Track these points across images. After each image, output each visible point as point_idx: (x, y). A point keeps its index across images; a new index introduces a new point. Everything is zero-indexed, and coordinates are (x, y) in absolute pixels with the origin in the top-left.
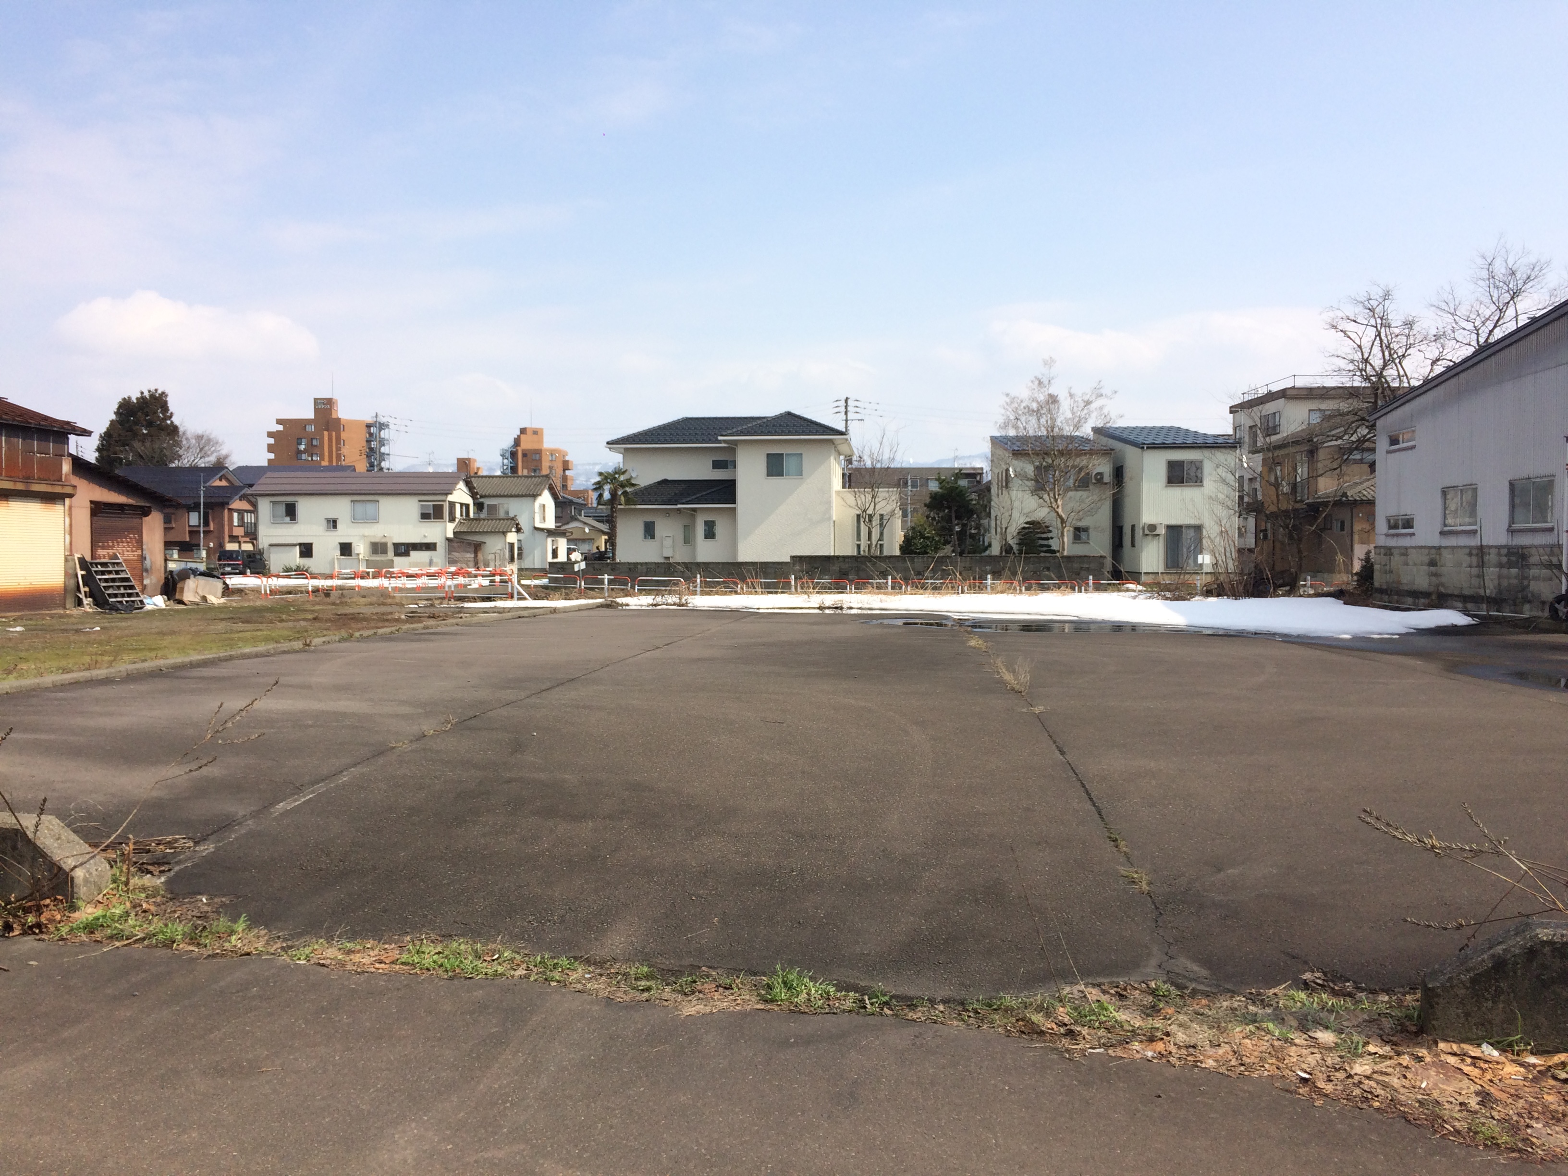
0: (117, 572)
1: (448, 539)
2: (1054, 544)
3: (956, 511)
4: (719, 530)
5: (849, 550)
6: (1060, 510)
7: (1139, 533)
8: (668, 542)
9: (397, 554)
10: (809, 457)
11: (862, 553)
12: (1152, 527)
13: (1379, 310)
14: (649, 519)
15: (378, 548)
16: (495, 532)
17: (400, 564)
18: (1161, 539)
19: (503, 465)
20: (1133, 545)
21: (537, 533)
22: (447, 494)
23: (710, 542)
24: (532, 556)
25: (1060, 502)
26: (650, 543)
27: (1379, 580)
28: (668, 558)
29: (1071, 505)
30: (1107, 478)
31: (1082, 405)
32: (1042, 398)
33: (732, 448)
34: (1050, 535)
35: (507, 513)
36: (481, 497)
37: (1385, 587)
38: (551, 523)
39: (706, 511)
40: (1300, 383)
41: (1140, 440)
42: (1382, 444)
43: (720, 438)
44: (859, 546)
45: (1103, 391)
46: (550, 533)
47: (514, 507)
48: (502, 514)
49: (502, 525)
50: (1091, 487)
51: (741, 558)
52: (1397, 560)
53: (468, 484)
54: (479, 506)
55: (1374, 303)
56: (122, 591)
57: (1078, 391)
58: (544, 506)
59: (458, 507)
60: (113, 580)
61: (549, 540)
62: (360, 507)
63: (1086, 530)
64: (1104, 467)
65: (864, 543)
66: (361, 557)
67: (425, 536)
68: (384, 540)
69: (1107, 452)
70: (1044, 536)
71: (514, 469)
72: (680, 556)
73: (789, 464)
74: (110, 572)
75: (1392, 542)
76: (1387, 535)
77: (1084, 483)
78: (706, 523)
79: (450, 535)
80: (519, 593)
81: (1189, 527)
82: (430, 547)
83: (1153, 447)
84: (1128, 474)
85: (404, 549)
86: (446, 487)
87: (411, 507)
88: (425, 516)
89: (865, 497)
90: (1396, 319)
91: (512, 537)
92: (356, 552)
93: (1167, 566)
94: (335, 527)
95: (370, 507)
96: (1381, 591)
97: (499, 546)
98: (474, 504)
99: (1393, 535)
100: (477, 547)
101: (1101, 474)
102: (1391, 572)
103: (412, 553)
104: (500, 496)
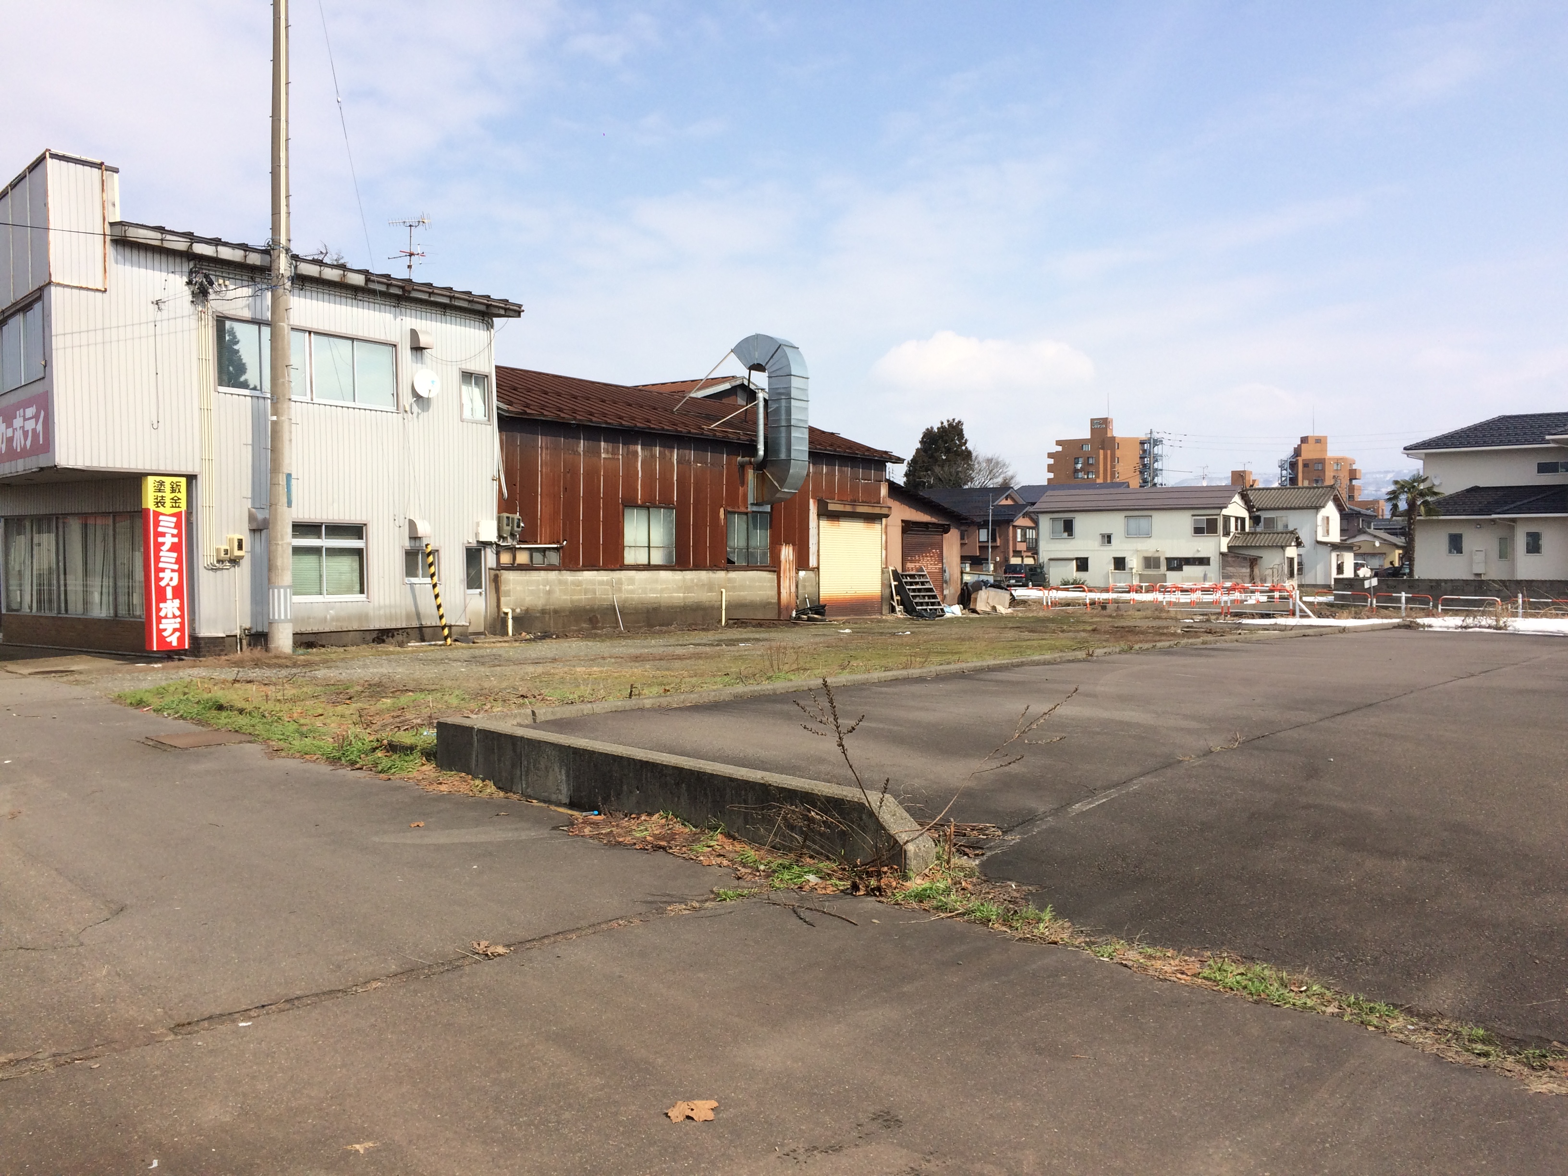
0: (923, 583)
1: (1222, 554)
4: (1546, 543)
8: (1479, 557)
9: (1170, 568)
14: (1456, 531)
15: (1151, 562)
16: (1272, 546)
17: (1173, 578)
19: (1282, 477)
21: (1319, 547)
22: (1221, 508)
23: (1533, 557)
24: (1313, 571)
26: (1456, 558)
28: (1479, 575)
33: (1563, 448)
35: (1287, 526)
36: (1258, 510)
38: (1335, 537)
39: (1529, 521)
43: (1548, 437)
46: (1334, 547)
47: (1294, 520)
48: (1280, 528)
49: (1280, 540)
53: (1244, 497)
54: (1256, 520)
56: (927, 600)
58: (1328, 518)
59: (1233, 520)
60: (919, 590)
61: (1334, 555)
62: (1132, 522)
66: (1134, 571)
67: (1198, 551)
68: (1157, 555)
71: (1293, 481)
72: (1495, 572)
74: (917, 583)
78: (1529, 534)
79: (1224, 549)
80: (1302, 611)
82: (1203, 561)
85: (1177, 564)
86: (1221, 501)
87: (1185, 521)
88: (1198, 531)
91: (1292, 552)
92: (1130, 566)
94: (1109, 542)
95: (1143, 523)
97: (1277, 560)
98: (1250, 518)
100: (1253, 562)
103: (1185, 567)
104: (1278, 509)
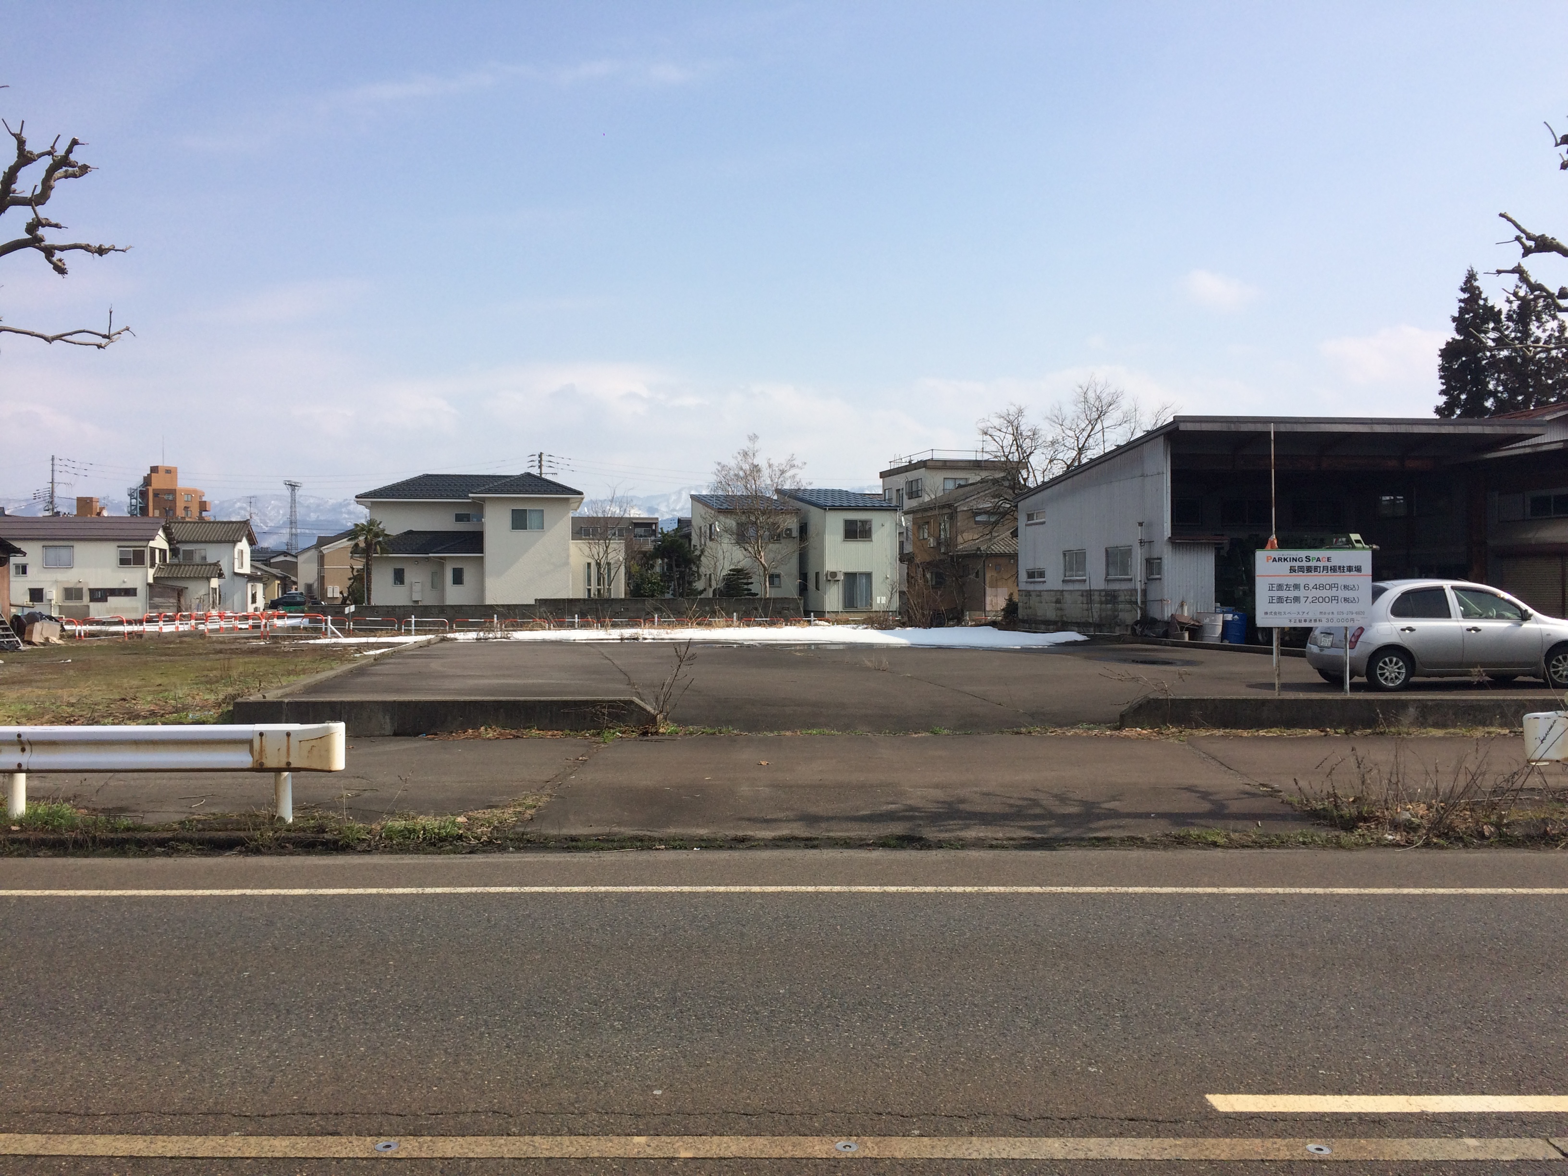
1: (149, 585)
2: (754, 588)
3: (676, 561)
4: (467, 577)
5: (581, 594)
6: (763, 560)
7: (822, 579)
8: (417, 588)
9: (93, 600)
10: (550, 512)
11: (592, 596)
12: (834, 574)
13: (1016, 423)
14: (399, 566)
15: (72, 593)
16: (202, 577)
17: (97, 610)
18: (840, 583)
19: (131, 505)
20: (817, 588)
21: (237, 578)
22: (149, 540)
23: (458, 587)
24: (231, 601)
25: (762, 554)
26: (400, 588)
27: (1021, 613)
28: (417, 602)
29: (772, 555)
30: (795, 533)
31: (778, 473)
32: (746, 467)
33: (479, 506)
34: (750, 581)
35: (205, 558)
36: (178, 542)
37: (1026, 618)
38: (247, 569)
39: (453, 559)
40: (939, 456)
41: (821, 502)
42: (1022, 520)
43: (470, 495)
44: (589, 590)
45: (795, 462)
46: (251, 578)
47: (213, 553)
48: (197, 559)
49: (205, 571)
50: (782, 541)
51: (488, 602)
52: (1034, 600)
53: (167, 530)
54: (174, 552)
55: (1012, 418)
56: (1, 632)
57: (775, 462)
58: (242, 551)
59: (157, 552)
61: (249, 585)
62: (52, 553)
63: (778, 576)
64: (792, 523)
65: (594, 587)
66: (53, 602)
67: (124, 582)
68: (79, 586)
69: (797, 512)
70: (745, 581)
71: (144, 511)
72: (429, 599)
73: (531, 519)
75: (1031, 587)
76: (1027, 582)
77: (776, 537)
78: (455, 570)
79: (151, 580)
80: (333, 633)
81: (861, 574)
82: (130, 592)
83: (834, 508)
84: (812, 530)
85: (100, 595)
86: (149, 533)
87: (110, 552)
88: (124, 562)
89: (598, 549)
90: (1025, 429)
91: (215, 583)
92: (48, 598)
93: (845, 606)
94: (23, 572)
95: (64, 553)
96: (1024, 621)
97: (202, 592)
98: (170, 550)
99: (1031, 583)
100: (180, 593)
101: (790, 530)
102: (1030, 608)
103: (109, 598)
104: (197, 542)
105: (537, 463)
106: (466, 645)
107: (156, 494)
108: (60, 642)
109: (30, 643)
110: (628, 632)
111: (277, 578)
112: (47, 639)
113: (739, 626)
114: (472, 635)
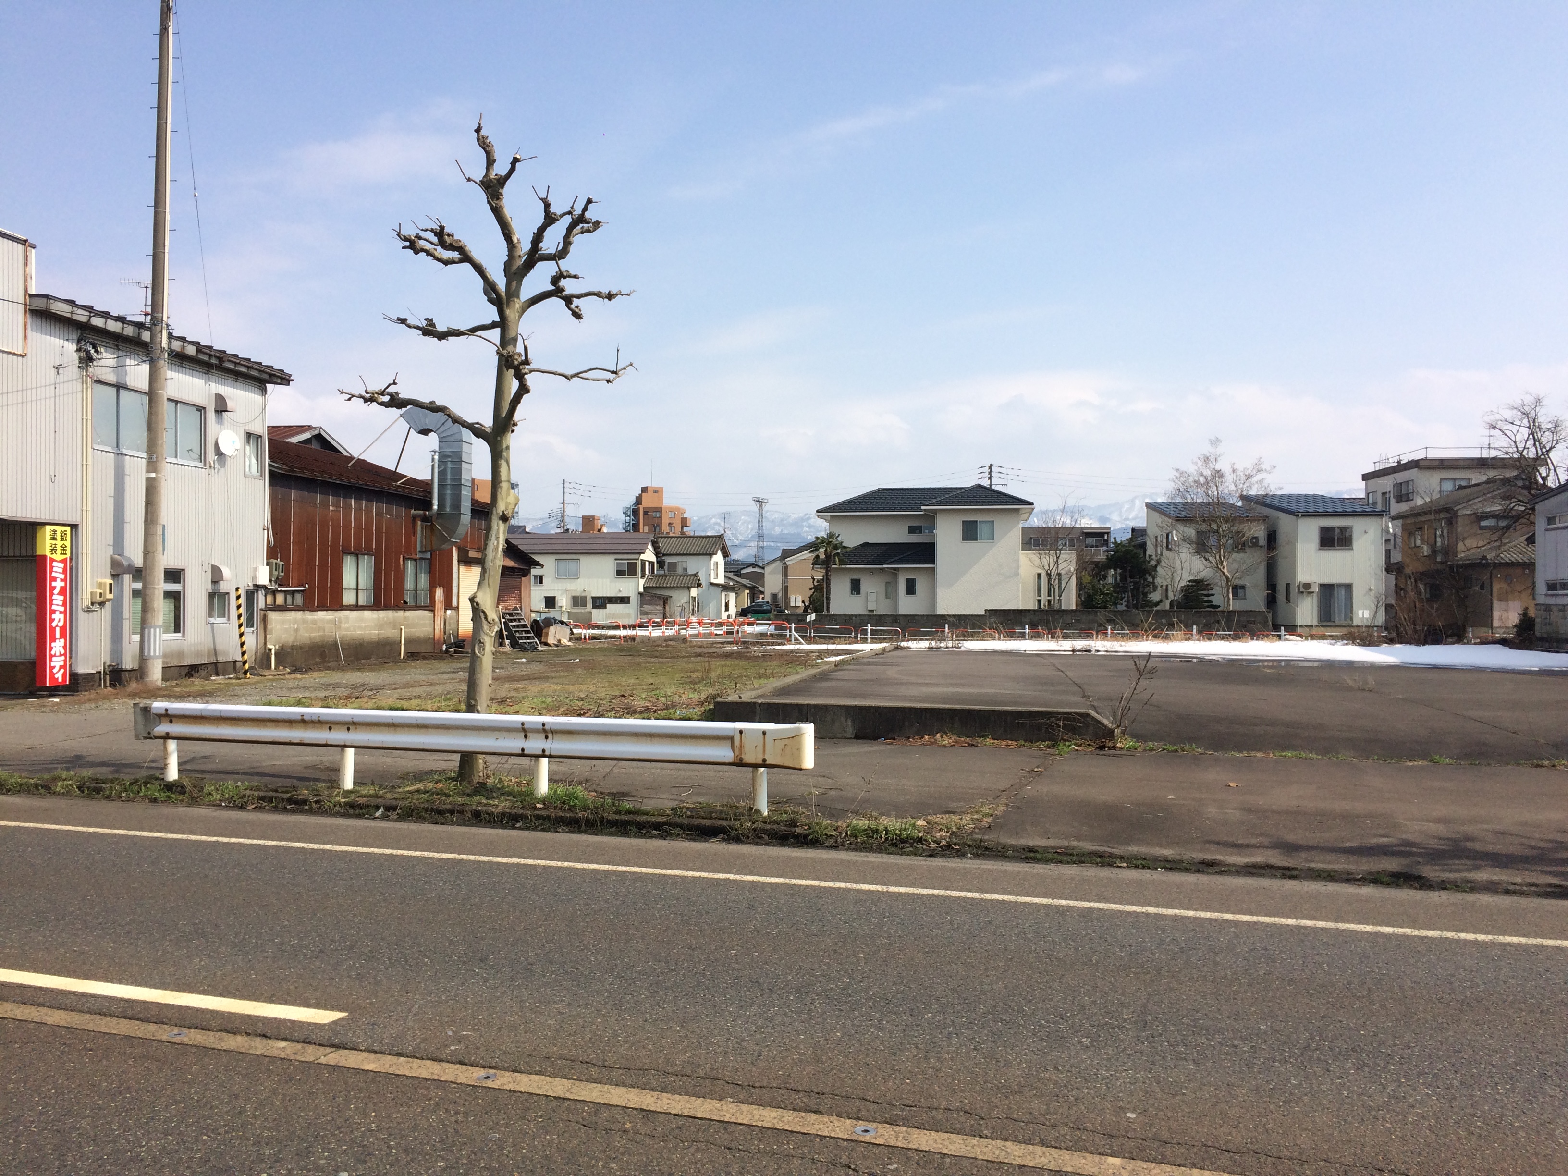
0: (519, 620)
1: (639, 593)
2: (1216, 600)
3: (1130, 571)
4: (919, 587)
5: (1032, 605)
6: (1225, 571)
7: (1294, 591)
8: (872, 598)
9: (595, 606)
10: (1000, 523)
11: (1042, 606)
12: (1307, 586)
13: (1532, 415)
14: (855, 577)
15: (578, 601)
16: (680, 587)
17: (599, 616)
18: (1315, 596)
19: (626, 522)
20: (1288, 599)
21: (712, 588)
22: (640, 553)
23: (910, 597)
24: (707, 608)
25: (1225, 564)
26: (856, 599)
27: (1539, 630)
28: (872, 611)
29: (1235, 565)
30: (1262, 542)
31: (1243, 478)
32: (1207, 473)
33: (931, 517)
34: (1211, 592)
35: (686, 570)
36: (664, 555)
37: (1545, 636)
38: (721, 580)
39: (906, 571)
41: (1293, 507)
42: (1541, 524)
43: (923, 508)
44: (1039, 601)
45: (1263, 467)
46: (725, 588)
47: (693, 565)
48: (680, 571)
49: (686, 581)
50: (1247, 550)
51: (940, 611)
52: (1555, 615)
53: (655, 544)
54: (661, 564)
55: (1526, 408)
56: (524, 635)
57: (1240, 467)
58: (717, 563)
59: (647, 563)
60: (518, 626)
61: (723, 594)
62: (562, 564)
63: (1243, 587)
64: (1259, 531)
65: (1044, 598)
66: (563, 609)
67: (620, 591)
68: (584, 594)
69: (1265, 519)
70: (1205, 592)
71: (636, 527)
72: (882, 608)
73: (982, 530)
74: (515, 620)
75: (1551, 601)
76: (1546, 595)
77: (1241, 545)
78: (907, 580)
79: (641, 590)
80: (796, 639)
81: (1340, 585)
82: (624, 600)
83: (1307, 515)
84: (1282, 538)
85: (601, 602)
86: (639, 547)
87: (608, 564)
88: (620, 573)
89: (1048, 560)
90: (1544, 420)
91: (694, 592)
92: (560, 604)
93: (1320, 620)
94: (541, 582)
95: (572, 565)
96: (1541, 639)
97: (684, 600)
98: (658, 562)
99: (1552, 595)
100: (665, 601)
101: (1256, 538)
102: (1550, 624)
103: (608, 605)
104: (680, 555)
105: (987, 475)
106: (919, 653)
107: (646, 513)
108: (570, 644)
109: (546, 644)
110: (1080, 644)
111: (746, 587)
112: (559, 641)
113: (1199, 640)
114: (924, 644)
